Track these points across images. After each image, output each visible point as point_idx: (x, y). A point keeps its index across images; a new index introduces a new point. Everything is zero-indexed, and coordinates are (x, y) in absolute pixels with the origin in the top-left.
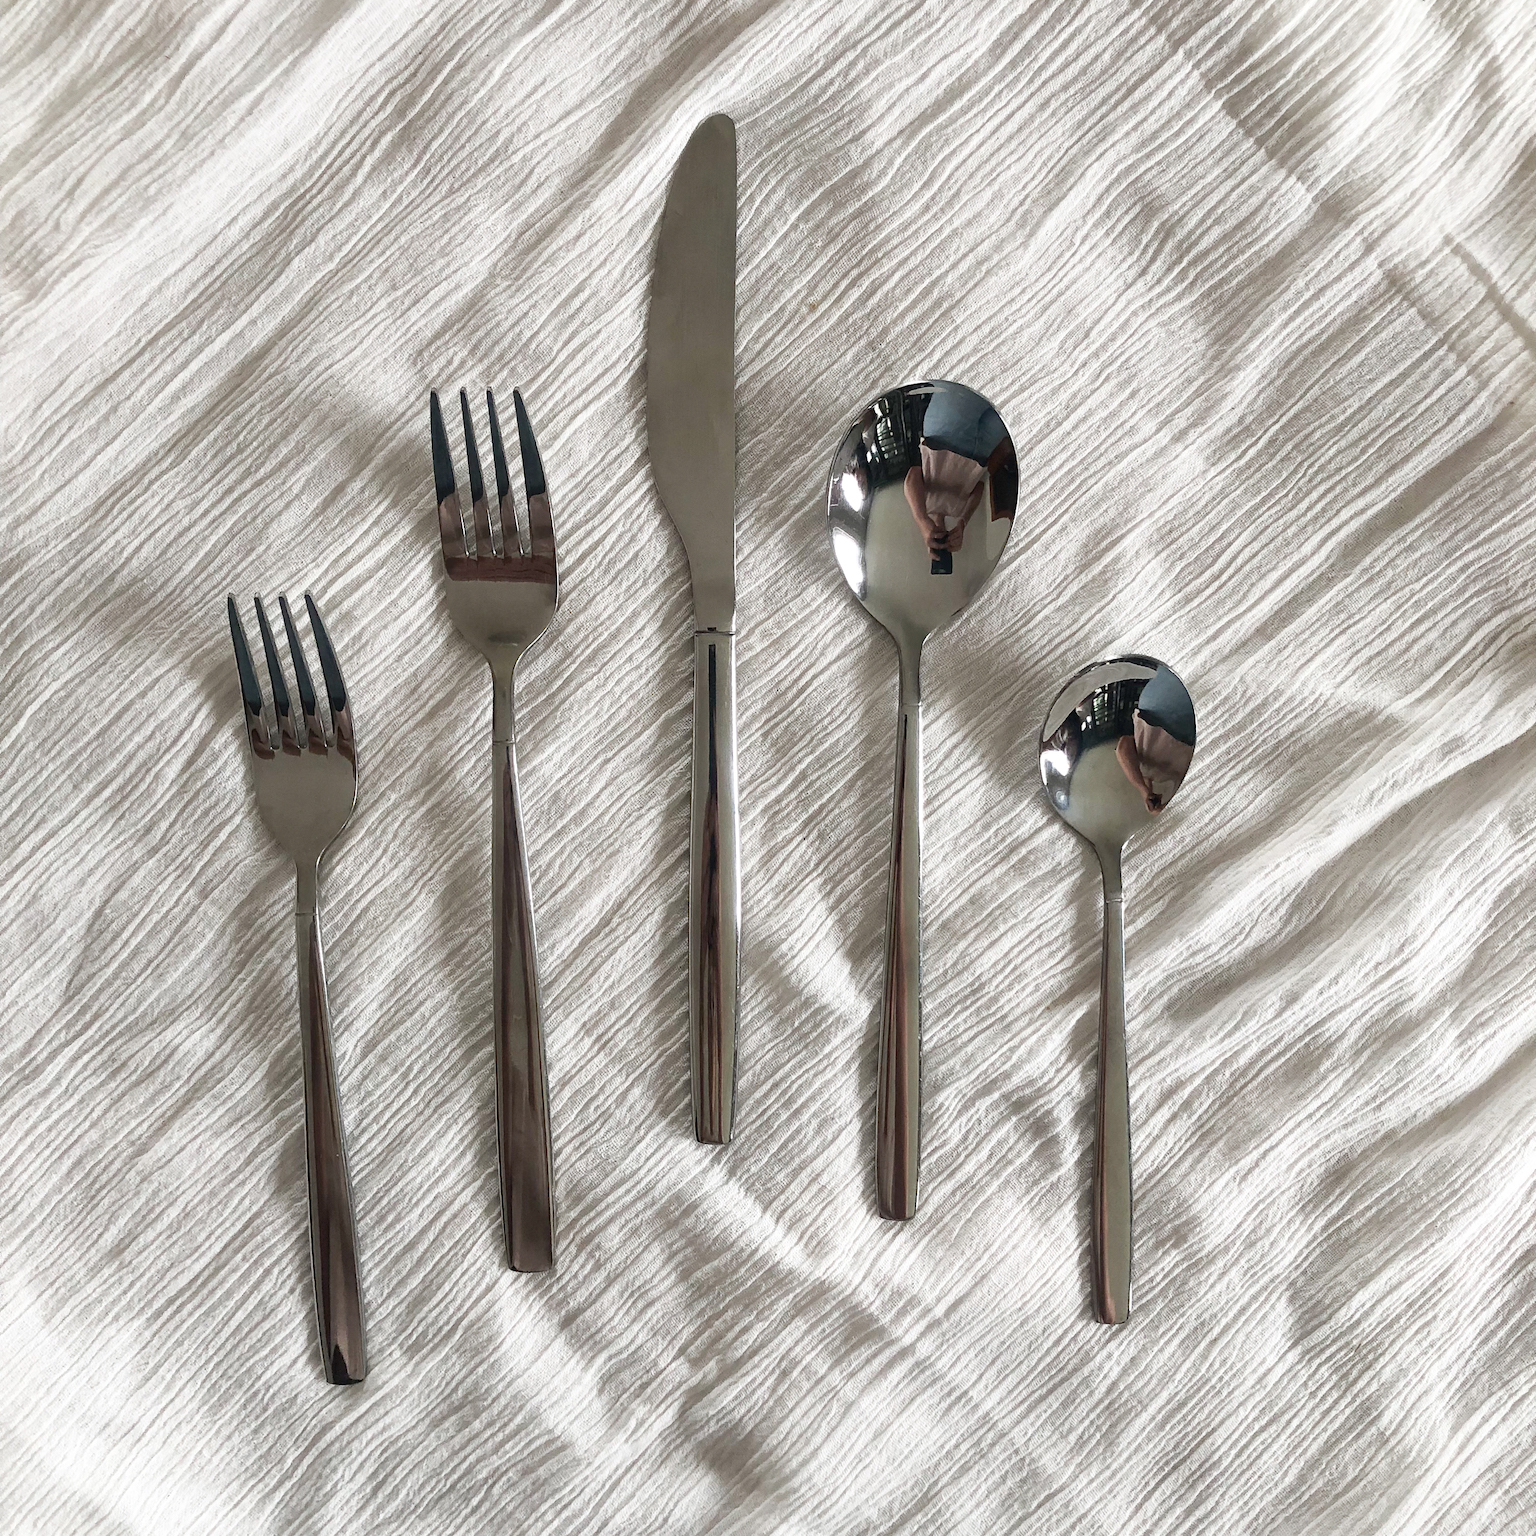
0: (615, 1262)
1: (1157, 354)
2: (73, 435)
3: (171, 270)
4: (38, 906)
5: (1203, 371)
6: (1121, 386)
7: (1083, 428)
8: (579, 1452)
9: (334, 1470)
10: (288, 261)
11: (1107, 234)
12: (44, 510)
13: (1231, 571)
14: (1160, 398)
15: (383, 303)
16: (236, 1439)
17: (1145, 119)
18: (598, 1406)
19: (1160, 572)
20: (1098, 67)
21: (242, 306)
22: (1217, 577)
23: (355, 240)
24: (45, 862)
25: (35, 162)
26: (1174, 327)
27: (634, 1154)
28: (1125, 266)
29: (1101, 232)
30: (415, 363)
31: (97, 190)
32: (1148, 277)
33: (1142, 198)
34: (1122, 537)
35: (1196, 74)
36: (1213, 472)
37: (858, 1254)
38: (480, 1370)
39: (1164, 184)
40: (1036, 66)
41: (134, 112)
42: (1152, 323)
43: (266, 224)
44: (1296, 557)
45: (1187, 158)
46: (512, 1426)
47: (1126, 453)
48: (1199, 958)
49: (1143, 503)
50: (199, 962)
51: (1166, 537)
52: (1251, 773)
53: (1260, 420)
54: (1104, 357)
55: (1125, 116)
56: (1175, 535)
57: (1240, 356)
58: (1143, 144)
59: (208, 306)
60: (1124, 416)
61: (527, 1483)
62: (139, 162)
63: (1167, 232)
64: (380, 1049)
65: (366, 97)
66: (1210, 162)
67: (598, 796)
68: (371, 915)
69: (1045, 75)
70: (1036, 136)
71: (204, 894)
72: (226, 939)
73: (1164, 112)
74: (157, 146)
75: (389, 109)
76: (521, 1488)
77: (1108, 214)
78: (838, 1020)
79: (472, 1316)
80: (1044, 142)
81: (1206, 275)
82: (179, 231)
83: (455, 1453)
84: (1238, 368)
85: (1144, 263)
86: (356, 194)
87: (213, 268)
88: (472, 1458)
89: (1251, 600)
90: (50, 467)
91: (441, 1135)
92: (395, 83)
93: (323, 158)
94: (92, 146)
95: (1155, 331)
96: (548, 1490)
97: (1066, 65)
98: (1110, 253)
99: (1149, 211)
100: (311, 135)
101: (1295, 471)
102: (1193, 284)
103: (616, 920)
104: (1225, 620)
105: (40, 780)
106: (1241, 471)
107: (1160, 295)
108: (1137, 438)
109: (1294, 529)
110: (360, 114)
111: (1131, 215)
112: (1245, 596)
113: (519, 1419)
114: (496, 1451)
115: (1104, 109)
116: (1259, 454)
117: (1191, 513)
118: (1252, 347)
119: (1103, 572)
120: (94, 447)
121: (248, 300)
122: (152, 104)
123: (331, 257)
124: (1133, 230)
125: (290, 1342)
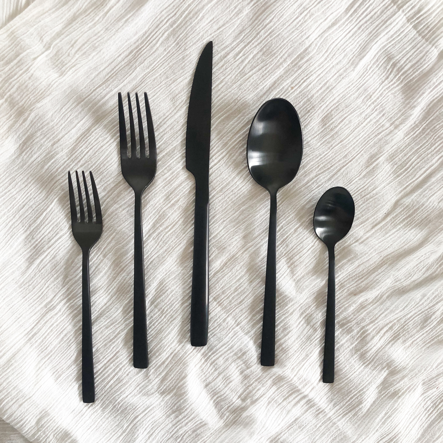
0: (221, 368)
1: (391, 103)
2: (71, 117)
3: (101, 69)
4: (56, 259)
5: (404, 107)
6: (380, 113)
7: (369, 125)
8: (210, 426)
9: (138, 430)
10: (136, 68)
11: (377, 66)
12: (62, 140)
13: (411, 168)
14: (391, 116)
15: (164, 82)
16: (110, 419)
17: (390, 31)
18: (215, 411)
19: (390, 168)
20: (376, 15)
21: (122, 81)
22: (406, 170)
23: (156, 63)
24: (58, 246)
25: (62, 36)
26: (396, 94)
27: (228, 337)
28: (382, 76)
29: (375, 66)
30: (172, 101)
31: (80, 45)
32: (389, 79)
33: (387, 56)
34: (379, 158)
35: (405, 17)
36: (406, 138)
37: (293, 369)
38: (182, 401)
39: (394, 51)
40: (358, 16)
41: (93, 23)
42: (389, 93)
43: (129, 57)
44: (430, 164)
45: (401, 42)
46: (191, 418)
47: (381, 133)
48: (398, 283)
49: (385, 147)
50: (102, 277)
51: (391, 158)
52: (414, 229)
53: (420, 122)
54: (375, 104)
55: (384, 30)
56: (394, 157)
57: (416, 103)
58: (388, 39)
59: (111, 80)
60: (381, 121)
61: (194, 435)
62: (94, 36)
63: (394, 65)
64: (155, 303)
65: (161, 20)
66: (408, 44)
67: (221, 231)
68: (153, 263)
69: (361, 18)
70: (357, 37)
71: (105, 256)
72: (111, 270)
73: (395, 29)
74: (99, 32)
75: (168, 24)
76: (192, 436)
77: (377, 60)
78: (290, 300)
79: (179, 385)
80: (360, 39)
81: (406, 78)
82: (104, 57)
83: (174, 425)
84: (415, 107)
85: (387, 75)
86: (157, 49)
87: (113, 69)
88: (178, 427)
89: (417, 177)
90: (64, 127)
91: (172, 330)
92: (169, 17)
93: (147, 38)
94: (80, 32)
95: (390, 96)
96: (200, 437)
97: (367, 15)
98: (378, 72)
99: (389, 59)
100: (144, 31)
101: (430, 138)
102: (402, 81)
103: (225, 268)
104: (409, 183)
105: (58, 221)
106: (414, 138)
107: (392, 85)
108: (384, 128)
109: (430, 155)
110: (159, 25)
111: (384, 60)
112: (415, 176)
113: (192, 416)
114: (186, 425)
115: (377, 28)
116: (420, 133)
117: (399, 151)
118: (420, 100)
119: (373, 168)
120: (77, 121)
121: (124, 79)
122: (97, 21)
123: (148, 67)
124: (384, 65)
125: (126, 390)
